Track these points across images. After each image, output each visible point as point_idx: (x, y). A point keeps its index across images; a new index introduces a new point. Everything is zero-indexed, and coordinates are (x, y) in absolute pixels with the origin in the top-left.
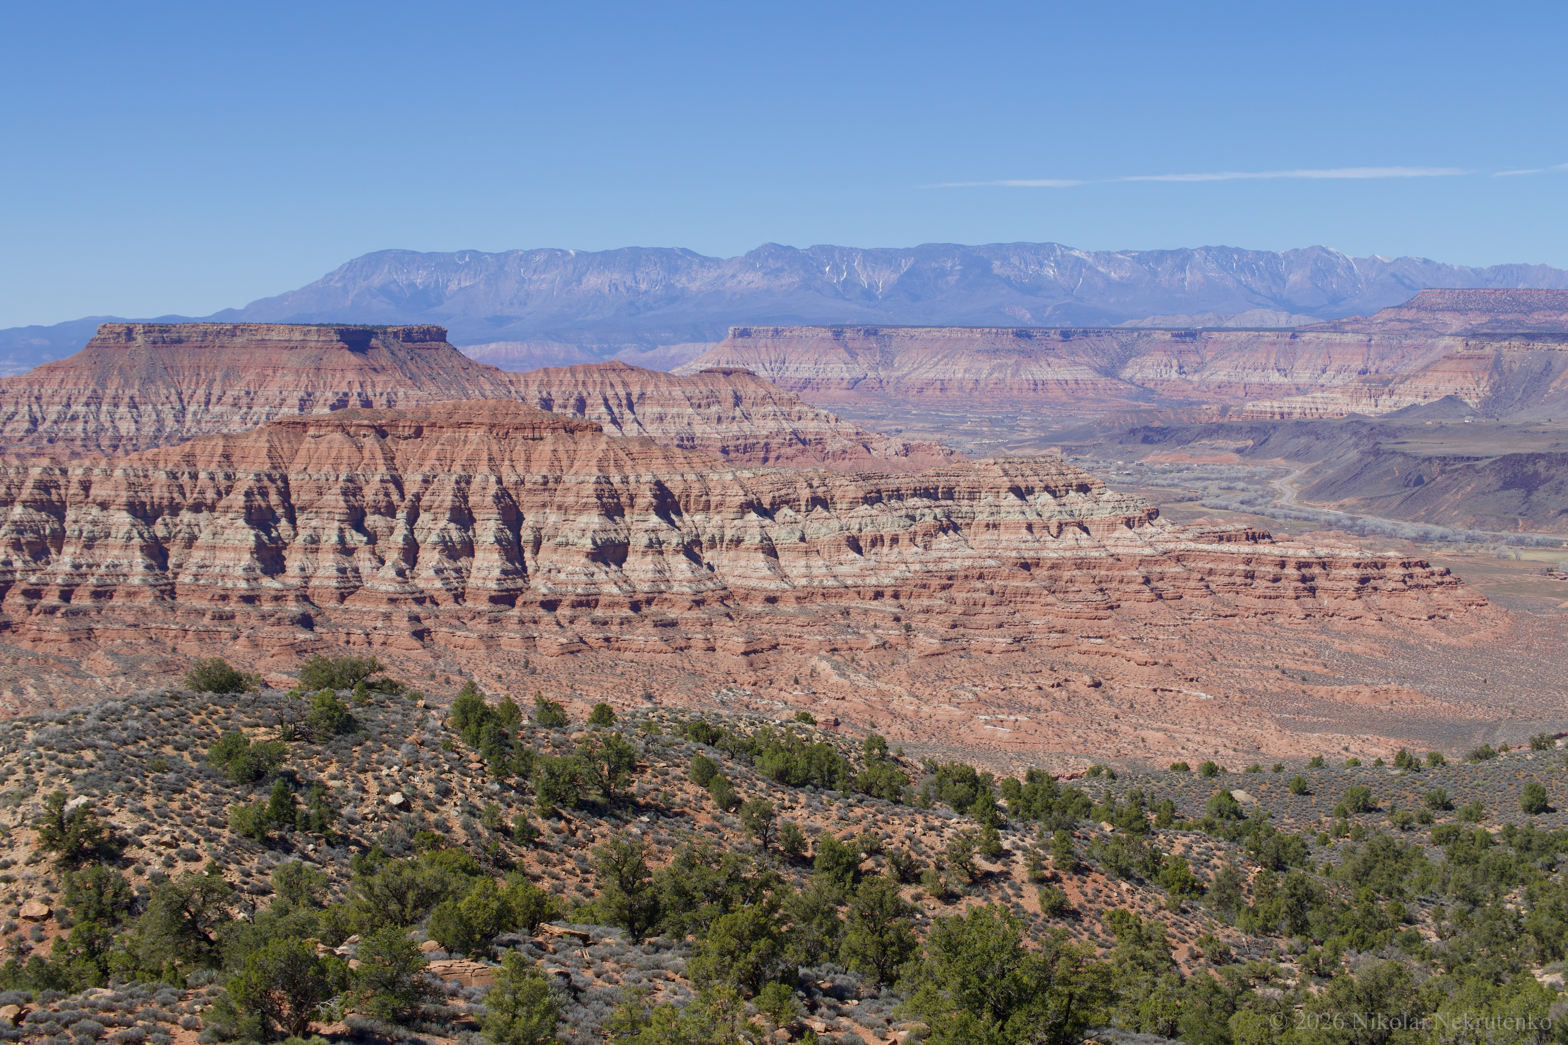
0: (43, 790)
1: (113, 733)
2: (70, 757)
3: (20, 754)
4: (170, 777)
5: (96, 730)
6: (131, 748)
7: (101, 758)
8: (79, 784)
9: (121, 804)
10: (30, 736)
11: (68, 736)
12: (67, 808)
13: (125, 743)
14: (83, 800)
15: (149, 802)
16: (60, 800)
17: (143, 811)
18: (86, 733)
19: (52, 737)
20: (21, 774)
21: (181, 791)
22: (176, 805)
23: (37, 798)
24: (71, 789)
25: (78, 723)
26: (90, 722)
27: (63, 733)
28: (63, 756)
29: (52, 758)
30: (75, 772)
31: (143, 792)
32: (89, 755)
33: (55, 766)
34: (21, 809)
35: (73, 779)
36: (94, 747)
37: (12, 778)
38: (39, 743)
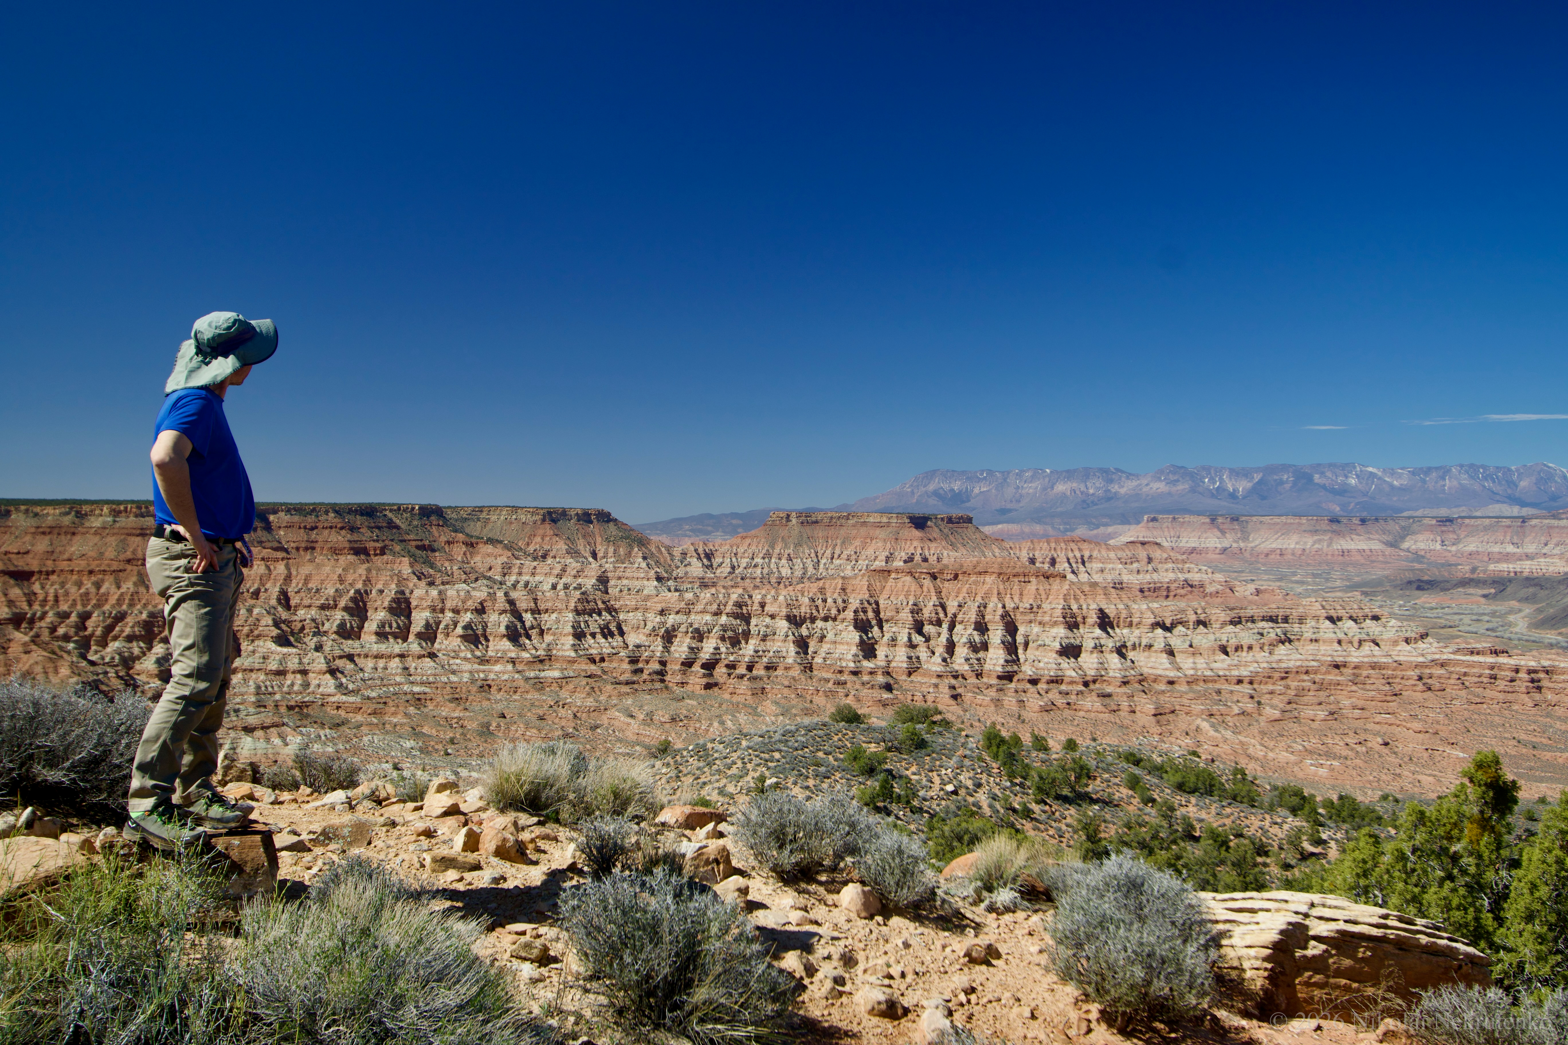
0: (751, 774)
1: (790, 744)
2: (767, 756)
3: (739, 753)
4: (822, 769)
5: (780, 741)
6: (800, 752)
7: (783, 757)
8: (772, 771)
9: (795, 783)
10: (744, 743)
11: (765, 744)
12: (766, 784)
13: (797, 749)
14: (774, 780)
15: (811, 782)
16: (762, 779)
17: (807, 787)
18: (775, 743)
19: (757, 744)
20: (739, 764)
21: (828, 778)
22: (825, 786)
23: (749, 778)
24: (767, 774)
25: (770, 737)
26: (777, 737)
27: (762, 742)
28: (762, 755)
29: (757, 756)
30: (770, 764)
31: (808, 777)
32: (777, 755)
33: (758, 761)
34: (740, 784)
35: (768, 768)
36: (780, 751)
37: (735, 766)
38: (749, 748)
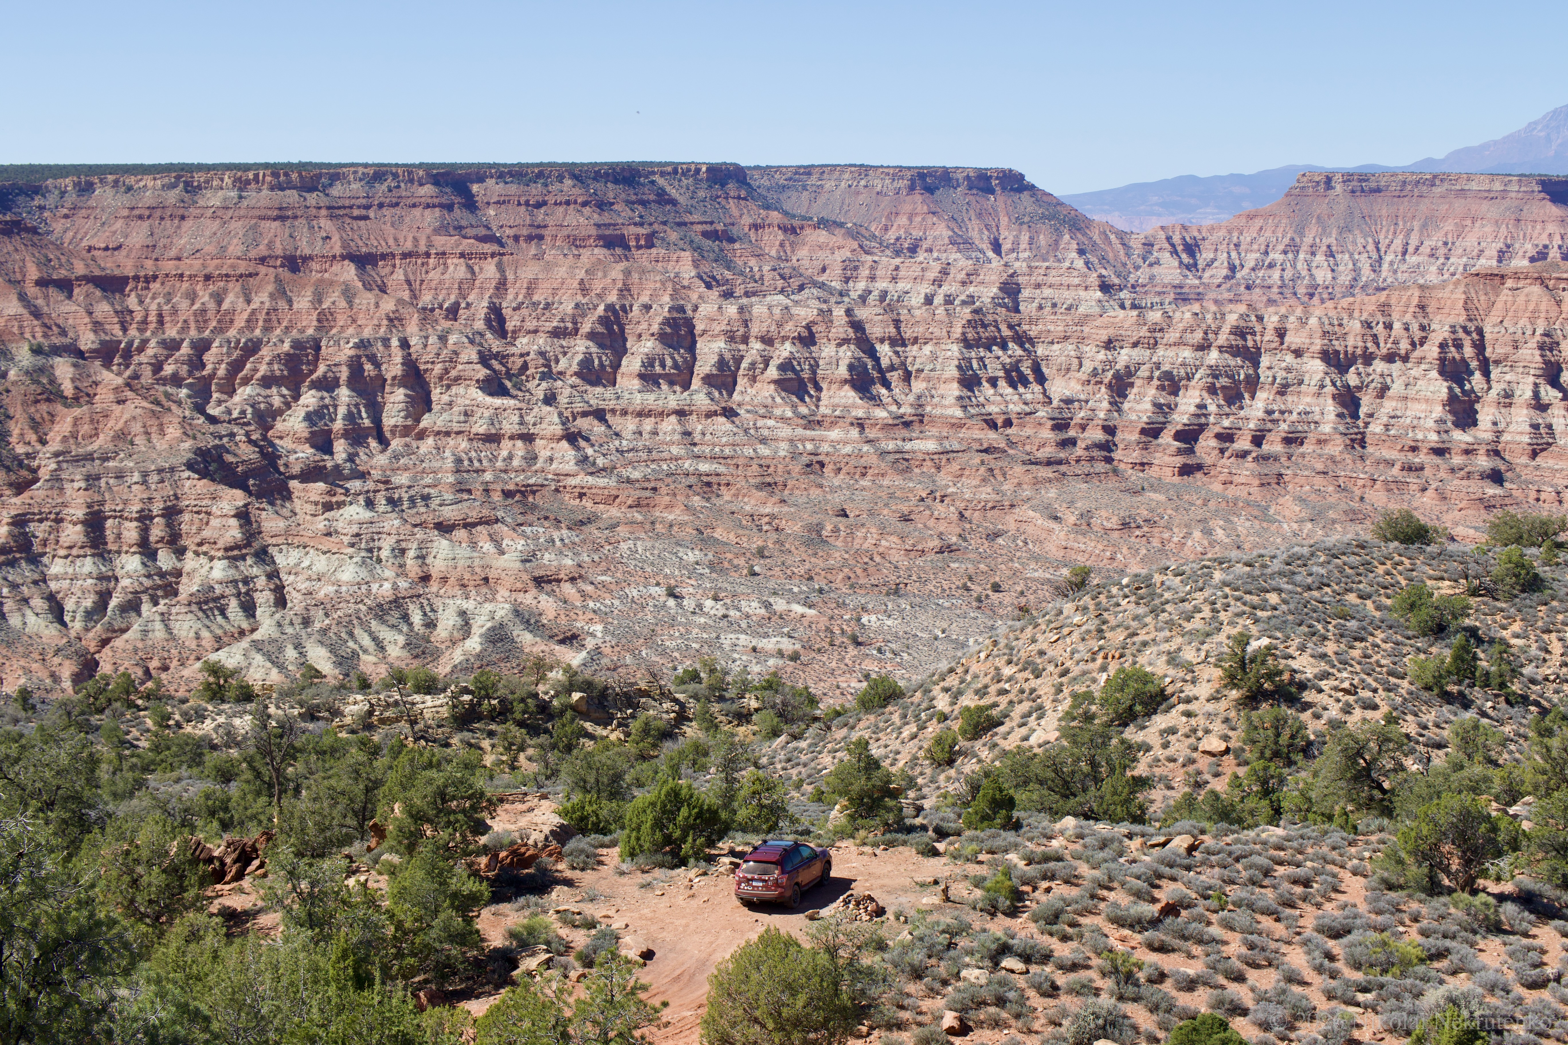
0: (1227, 630)
1: (1298, 578)
2: (1255, 599)
3: (1207, 593)
4: (1353, 624)
5: (1281, 574)
6: (1316, 594)
7: (1285, 602)
8: (1262, 626)
9: (1302, 649)
10: (1218, 576)
11: (1254, 578)
12: (1249, 649)
13: (1310, 589)
14: (1265, 641)
15: (1330, 648)
16: (1243, 640)
17: (1323, 656)
18: (1272, 576)
19: (1240, 577)
20: (1207, 613)
21: (1362, 640)
22: (1356, 653)
23: (1221, 637)
24: (1254, 630)
25: (1264, 566)
26: (1276, 566)
27: (1249, 575)
28: (1248, 597)
29: (1238, 599)
30: (1260, 613)
31: (1325, 638)
32: (1273, 598)
33: (1239, 607)
34: (1205, 647)
35: (1256, 621)
36: (1279, 590)
37: (1198, 616)
38: (1226, 584)
